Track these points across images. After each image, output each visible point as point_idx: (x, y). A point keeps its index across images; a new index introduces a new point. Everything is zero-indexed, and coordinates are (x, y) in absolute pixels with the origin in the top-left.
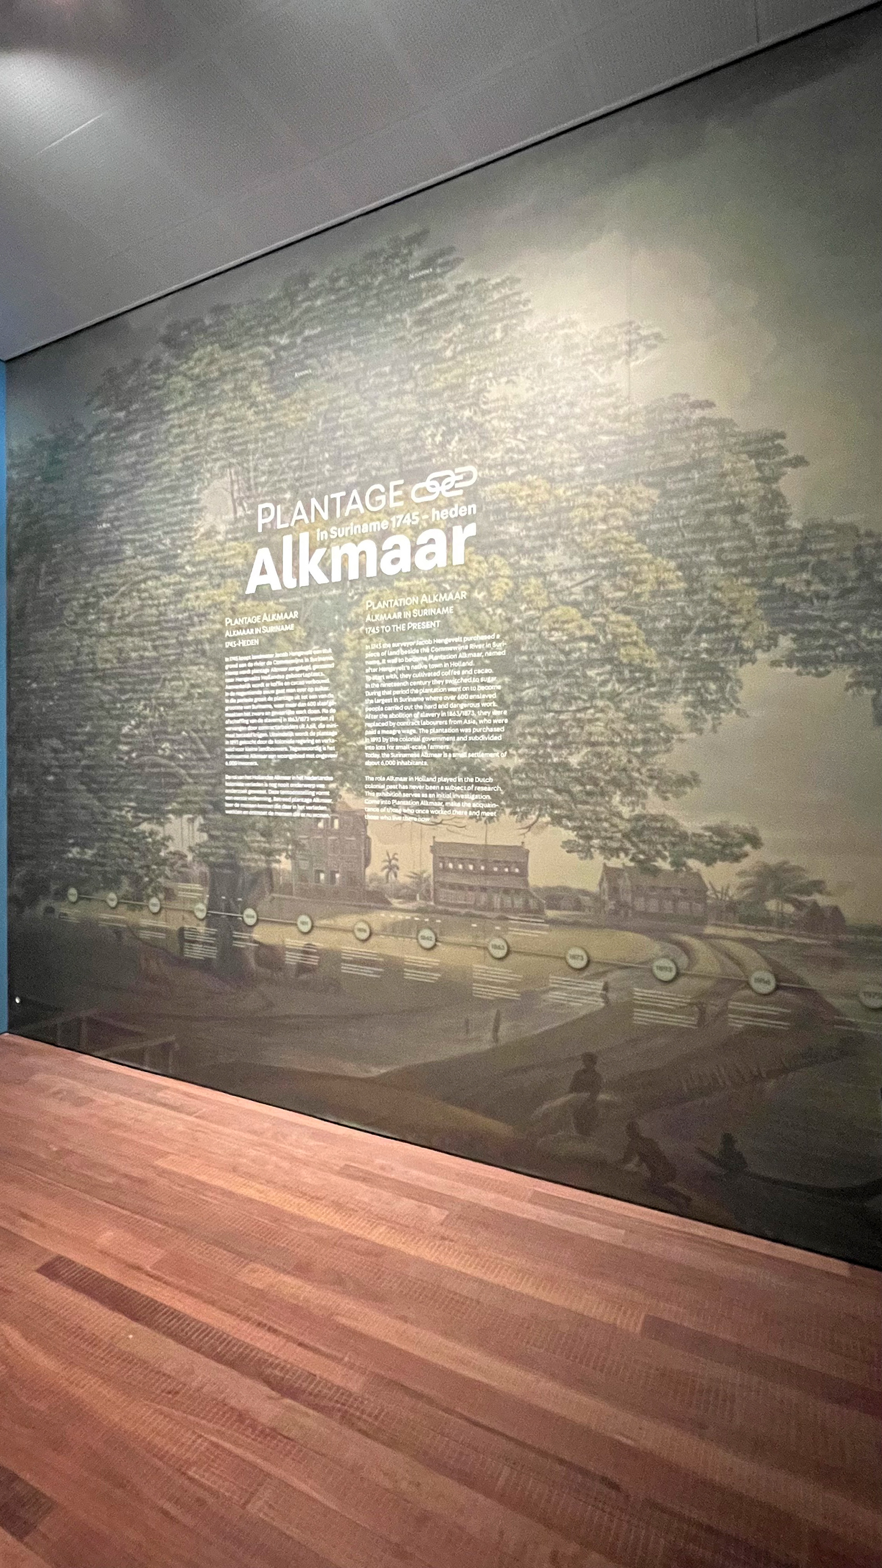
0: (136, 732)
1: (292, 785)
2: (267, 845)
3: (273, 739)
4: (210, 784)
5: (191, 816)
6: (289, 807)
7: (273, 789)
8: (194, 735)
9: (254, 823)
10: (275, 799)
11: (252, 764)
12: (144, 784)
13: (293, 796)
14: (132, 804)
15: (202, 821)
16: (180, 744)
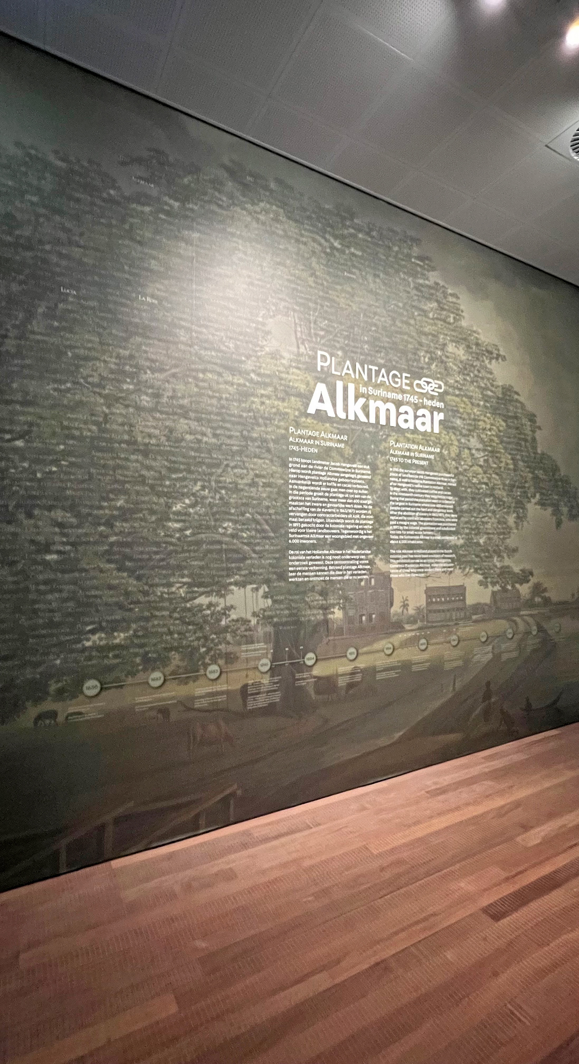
0: (191, 510)
1: (343, 557)
2: (324, 602)
3: (328, 523)
4: (275, 558)
5: (255, 586)
6: (341, 573)
7: (329, 560)
8: (259, 517)
9: (314, 587)
10: (330, 568)
11: (311, 541)
12: (202, 559)
13: (344, 565)
14: (185, 580)
15: (267, 590)
16: (243, 524)
